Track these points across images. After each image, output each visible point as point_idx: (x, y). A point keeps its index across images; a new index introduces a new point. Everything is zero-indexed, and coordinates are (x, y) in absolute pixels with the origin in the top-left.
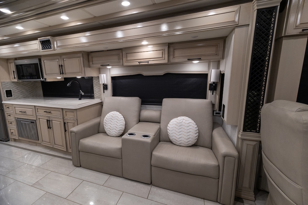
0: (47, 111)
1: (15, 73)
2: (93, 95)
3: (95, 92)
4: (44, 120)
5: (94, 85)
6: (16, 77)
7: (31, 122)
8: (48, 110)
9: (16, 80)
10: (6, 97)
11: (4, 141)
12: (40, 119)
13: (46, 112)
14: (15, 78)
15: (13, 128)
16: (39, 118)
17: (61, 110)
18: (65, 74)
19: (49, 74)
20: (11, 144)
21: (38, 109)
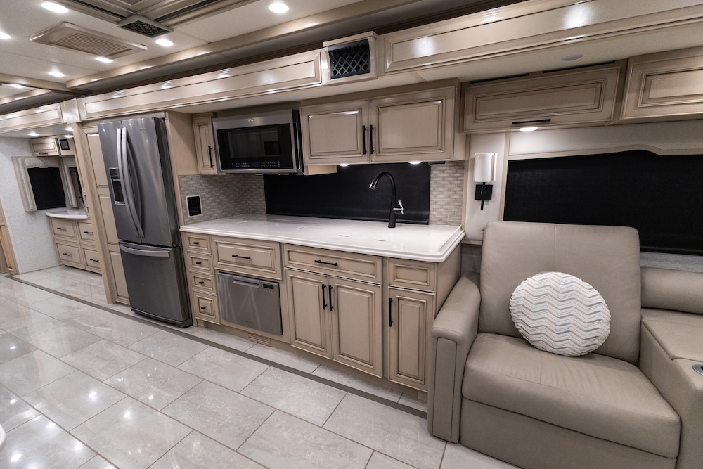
0: (323, 260)
1: (213, 152)
2: (426, 213)
3: (432, 207)
4: (310, 284)
5: (433, 186)
6: (214, 163)
7: (265, 286)
8: (328, 258)
9: (214, 172)
10: (189, 216)
11: (179, 326)
12: (295, 281)
13: (319, 262)
14: (212, 166)
15: (205, 296)
16: (292, 277)
17: (379, 263)
18: (379, 153)
19: (319, 154)
20: (195, 335)
21: (291, 253)
